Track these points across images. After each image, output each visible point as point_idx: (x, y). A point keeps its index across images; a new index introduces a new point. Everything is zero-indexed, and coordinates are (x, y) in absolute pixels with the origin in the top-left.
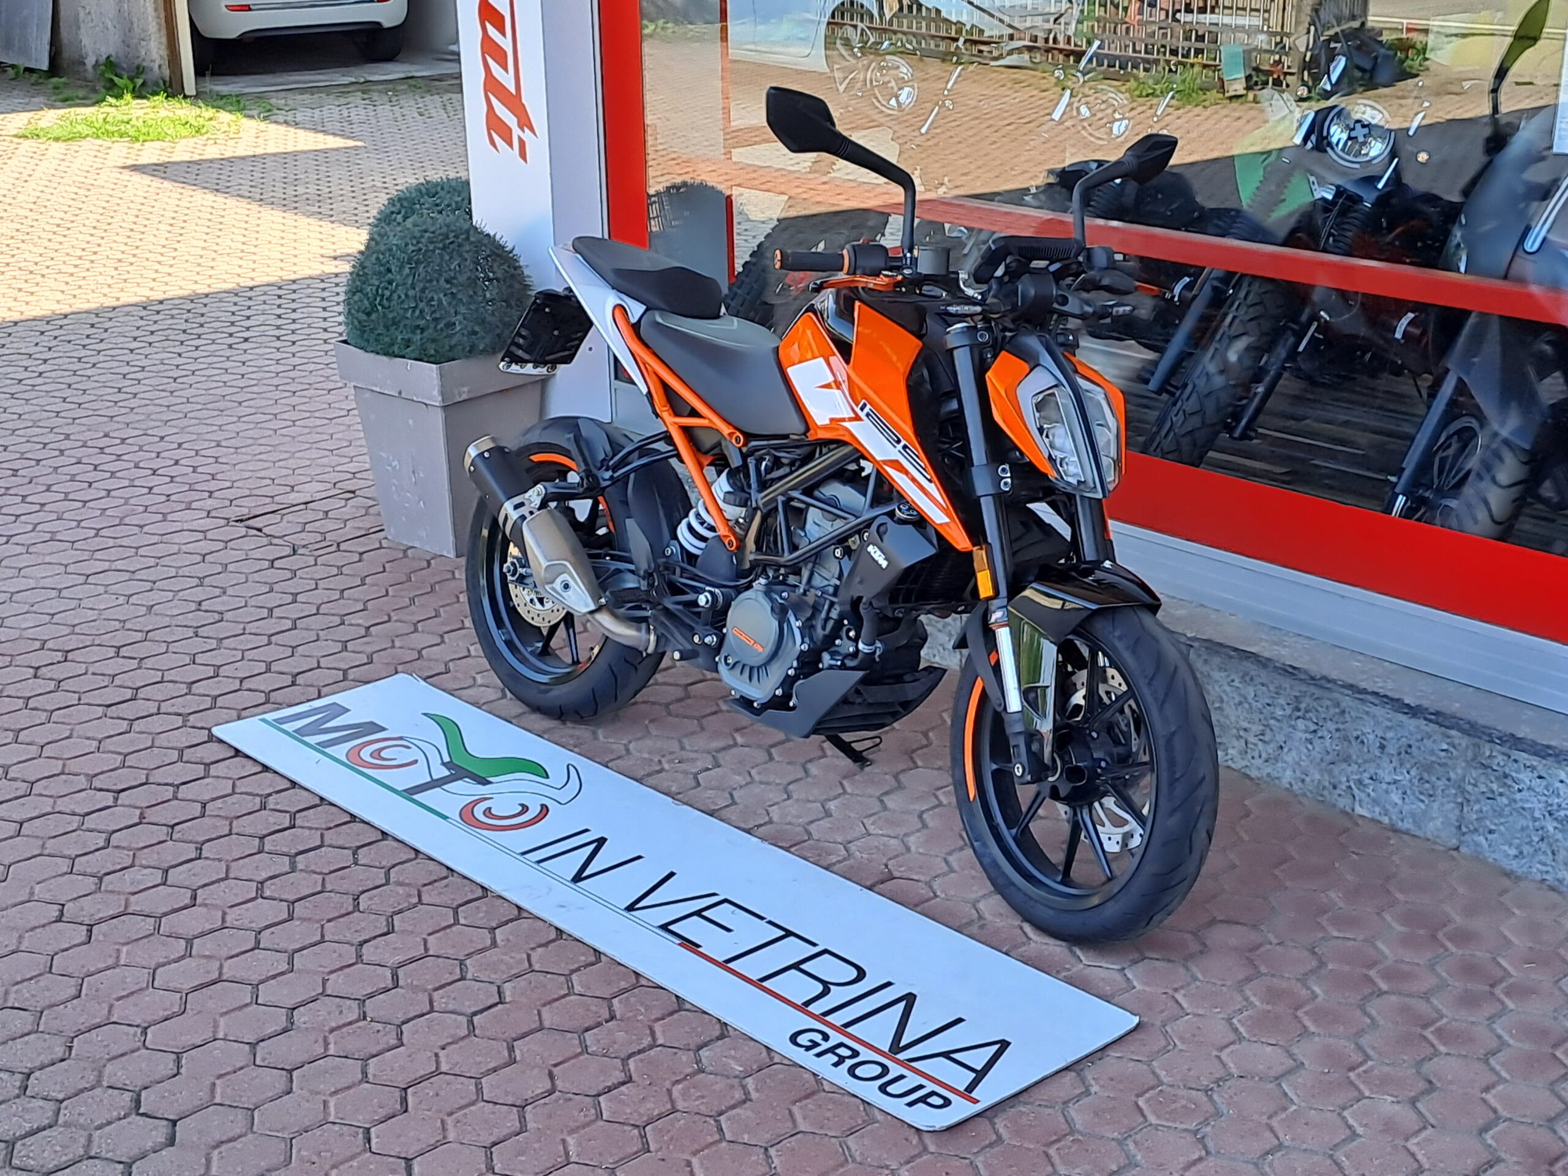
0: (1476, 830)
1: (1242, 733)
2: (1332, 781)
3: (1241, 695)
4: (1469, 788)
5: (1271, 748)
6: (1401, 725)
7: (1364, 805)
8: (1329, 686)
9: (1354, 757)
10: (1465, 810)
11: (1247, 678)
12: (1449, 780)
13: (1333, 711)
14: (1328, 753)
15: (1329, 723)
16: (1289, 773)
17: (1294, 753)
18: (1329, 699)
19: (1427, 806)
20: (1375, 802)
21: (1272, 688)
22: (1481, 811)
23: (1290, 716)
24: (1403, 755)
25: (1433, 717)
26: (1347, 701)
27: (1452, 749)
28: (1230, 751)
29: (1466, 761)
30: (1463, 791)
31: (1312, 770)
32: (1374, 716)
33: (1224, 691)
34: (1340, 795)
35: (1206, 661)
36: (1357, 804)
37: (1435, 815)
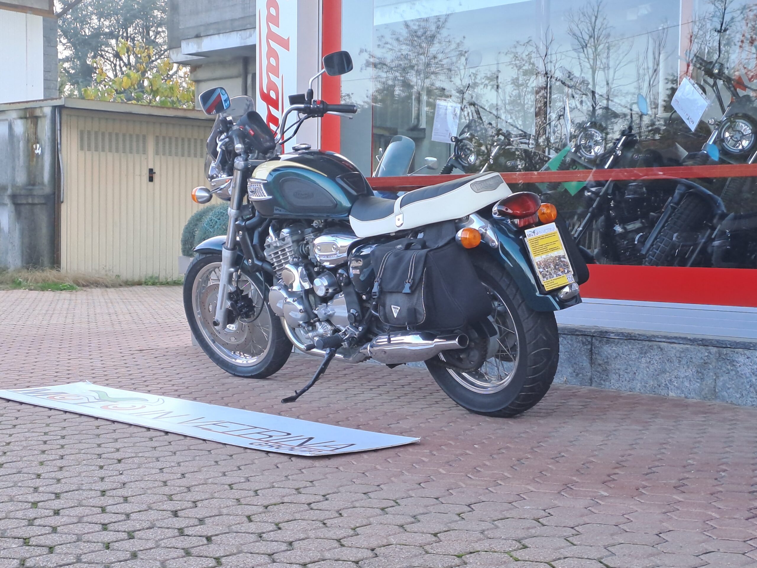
0: (722, 390)
1: (617, 371)
2: (659, 383)
4: (718, 371)
5: (630, 375)
6: (687, 349)
7: (673, 391)
8: (655, 339)
10: (717, 382)
12: (709, 369)
13: (657, 350)
14: (656, 370)
15: (656, 356)
17: (641, 375)
18: (656, 346)
19: (700, 384)
20: (678, 388)
21: (630, 347)
22: (724, 380)
23: (638, 358)
24: (689, 363)
25: (700, 342)
27: (709, 355)
29: (716, 359)
30: (716, 373)
31: (649, 381)
32: (676, 348)
33: (609, 354)
34: (662, 389)
35: (600, 341)
36: (670, 392)
37: (704, 387)
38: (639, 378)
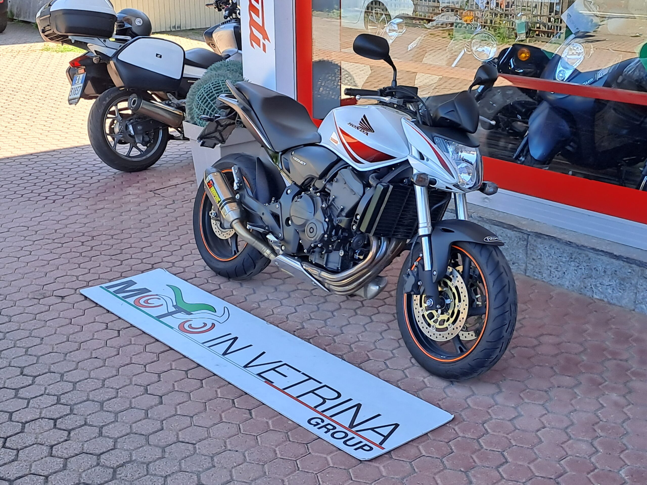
0: (641, 303)
1: (549, 268)
2: (585, 285)
3: (549, 253)
4: (639, 286)
5: (560, 273)
6: (613, 263)
7: (597, 294)
8: (584, 248)
9: (594, 276)
10: (637, 295)
11: (552, 247)
12: (631, 284)
13: (585, 258)
14: (583, 274)
15: (584, 263)
16: (567, 283)
17: (570, 275)
18: (585, 254)
19: (622, 294)
20: (602, 293)
21: (561, 250)
22: (644, 296)
23: (568, 261)
24: (613, 275)
25: (625, 260)
26: (591, 255)
27: (632, 272)
28: (544, 275)
29: (638, 276)
30: (637, 288)
31: (576, 281)
32: (602, 260)
33: (542, 252)
34: (588, 291)
35: (535, 240)
36: (594, 294)
37: (625, 297)
38: (568, 277)
